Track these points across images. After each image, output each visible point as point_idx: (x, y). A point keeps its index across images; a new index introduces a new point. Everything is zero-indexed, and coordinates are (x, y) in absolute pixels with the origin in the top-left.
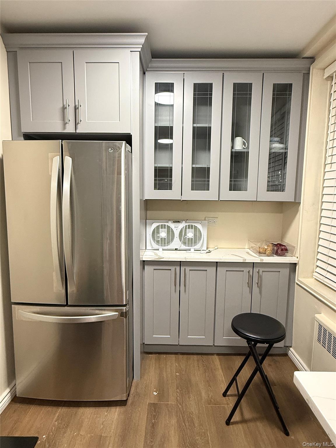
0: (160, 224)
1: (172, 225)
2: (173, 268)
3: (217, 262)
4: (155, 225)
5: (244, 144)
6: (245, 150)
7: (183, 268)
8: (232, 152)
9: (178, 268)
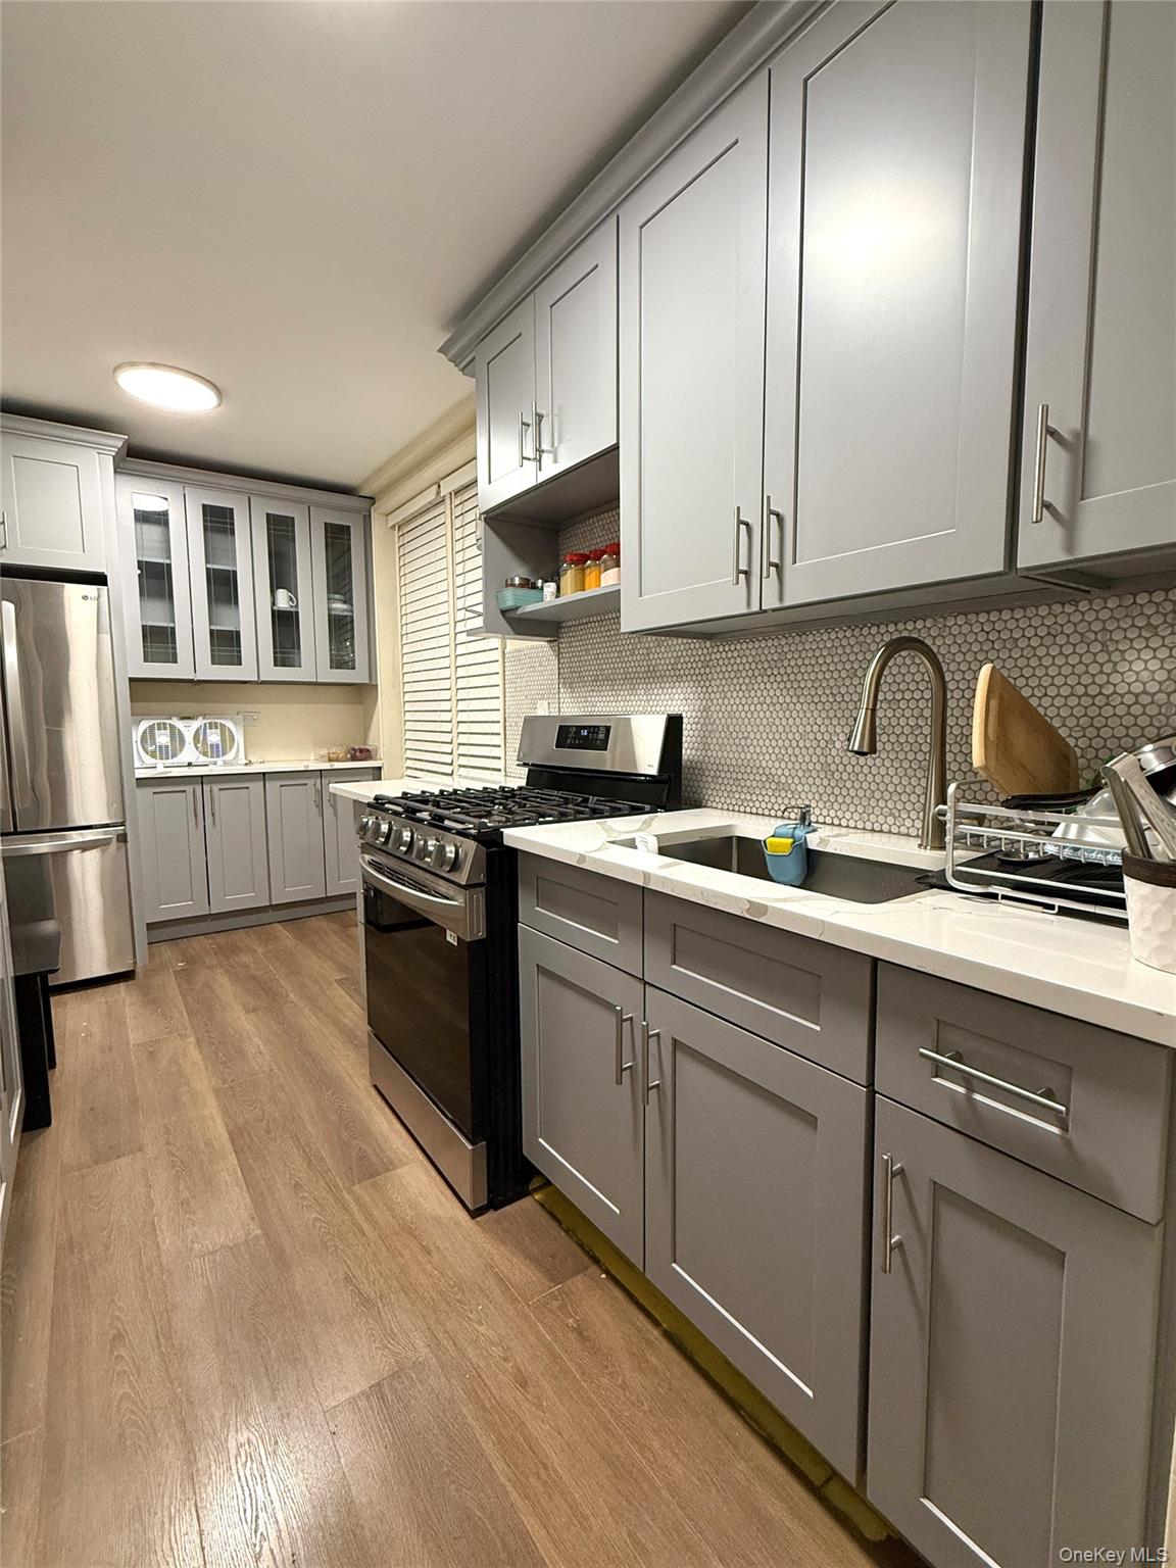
0: (156, 722)
1: (179, 724)
2: (189, 789)
3: (264, 774)
4: (144, 725)
5: (291, 599)
6: (293, 610)
7: (207, 788)
8: (273, 612)
9: (198, 788)
